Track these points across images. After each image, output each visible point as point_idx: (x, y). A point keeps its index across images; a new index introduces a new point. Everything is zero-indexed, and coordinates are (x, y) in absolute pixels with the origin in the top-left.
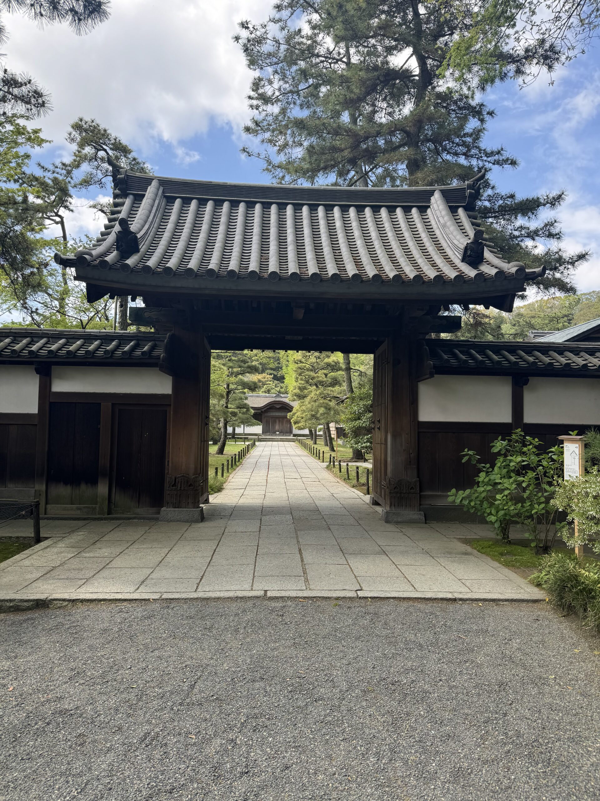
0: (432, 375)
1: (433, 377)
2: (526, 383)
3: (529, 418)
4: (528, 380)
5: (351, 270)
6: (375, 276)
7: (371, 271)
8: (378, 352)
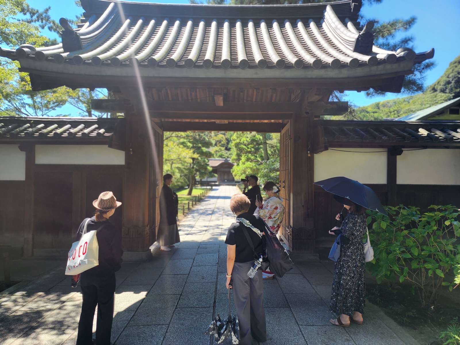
0: (326, 149)
1: (327, 149)
2: (400, 153)
3: (402, 179)
4: (402, 151)
5: (258, 57)
6: (279, 62)
7: (275, 58)
8: (283, 131)
